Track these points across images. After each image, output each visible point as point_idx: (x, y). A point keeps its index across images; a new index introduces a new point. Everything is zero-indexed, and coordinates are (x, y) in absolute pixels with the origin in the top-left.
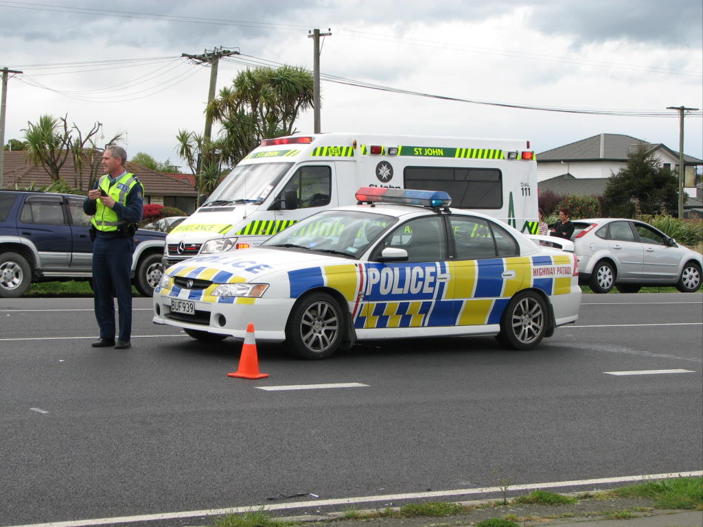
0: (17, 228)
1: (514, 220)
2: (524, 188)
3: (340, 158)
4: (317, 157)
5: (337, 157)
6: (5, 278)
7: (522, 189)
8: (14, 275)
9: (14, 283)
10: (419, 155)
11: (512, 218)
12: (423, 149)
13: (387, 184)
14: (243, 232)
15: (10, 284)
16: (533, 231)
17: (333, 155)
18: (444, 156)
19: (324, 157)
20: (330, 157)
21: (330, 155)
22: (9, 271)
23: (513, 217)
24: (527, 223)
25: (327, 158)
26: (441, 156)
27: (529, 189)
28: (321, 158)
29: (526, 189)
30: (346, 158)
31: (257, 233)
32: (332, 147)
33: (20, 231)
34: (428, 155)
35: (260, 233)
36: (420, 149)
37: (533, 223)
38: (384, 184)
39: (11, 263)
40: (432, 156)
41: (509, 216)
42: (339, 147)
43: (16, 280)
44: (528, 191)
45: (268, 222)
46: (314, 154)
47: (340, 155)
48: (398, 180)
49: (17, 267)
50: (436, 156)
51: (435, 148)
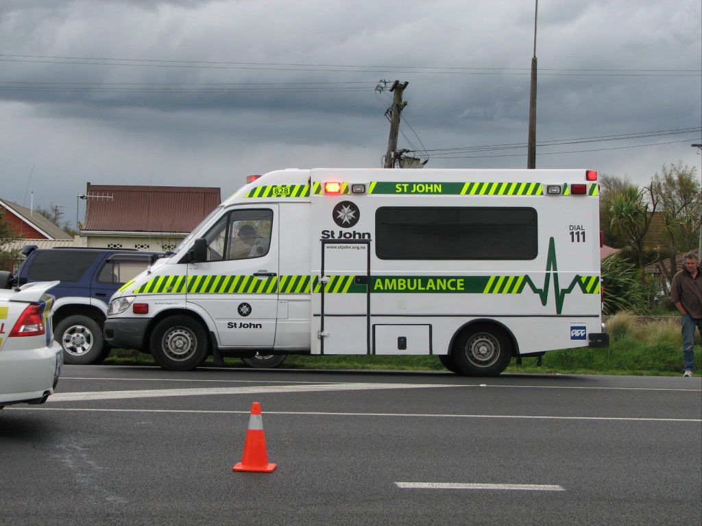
0: (90, 288)
1: (556, 276)
2: (575, 232)
3: (288, 199)
4: (255, 198)
5: (283, 198)
6: (74, 343)
7: (572, 233)
8: (85, 339)
9: (84, 349)
10: (403, 192)
11: (552, 272)
12: (411, 185)
13: (350, 230)
14: (142, 290)
15: (79, 350)
16: (588, 288)
17: (279, 196)
18: (442, 193)
19: (265, 198)
20: (274, 198)
21: (274, 196)
22: (78, 336)
23: (555, 269)
24: (578, 279)
25: (270, 200)
26: (437, 193)
27: (583, 233)
28: (260, 200)
29: (578, 233)
30: (298, 199)
31: (160, 290)
32: (279, 186)
33: (94, 292)
34: (416, 193)
35: (165, 290)
36: (405, 186)
37: (589, 279)
38: (345, 230)
39: (80, 327)
40: (424, 193)
41: (548, 269)
42: (289, 186)
43: (87, 346)
44: (581, 236)
45: (176, 277)
46: (251, 195)
47: (288, 196)
48: (367, 224)
49: (88, 331)
50: (429, 192)
51: (429, 184)
